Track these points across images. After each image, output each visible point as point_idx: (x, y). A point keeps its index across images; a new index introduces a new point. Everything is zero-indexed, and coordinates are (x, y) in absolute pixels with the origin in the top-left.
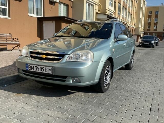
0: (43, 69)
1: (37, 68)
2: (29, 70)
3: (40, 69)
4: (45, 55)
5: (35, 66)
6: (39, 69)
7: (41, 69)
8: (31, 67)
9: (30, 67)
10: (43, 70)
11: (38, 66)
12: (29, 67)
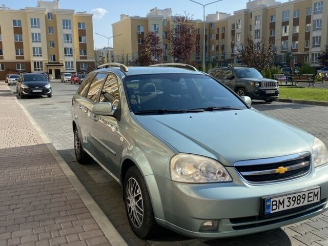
0: (304, 197)
1: (291, 200)
2: (272, 212)
3: (298, 200)
4: (283, 167)
5: (288, 198)
6: (295, 201)
7: (300, 200)
8: (278, 204)
9: (276, 205)
10: (302, 200)
11: (294, 195)
12: (273, 205)
